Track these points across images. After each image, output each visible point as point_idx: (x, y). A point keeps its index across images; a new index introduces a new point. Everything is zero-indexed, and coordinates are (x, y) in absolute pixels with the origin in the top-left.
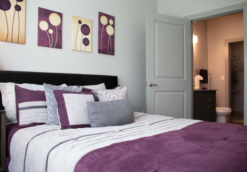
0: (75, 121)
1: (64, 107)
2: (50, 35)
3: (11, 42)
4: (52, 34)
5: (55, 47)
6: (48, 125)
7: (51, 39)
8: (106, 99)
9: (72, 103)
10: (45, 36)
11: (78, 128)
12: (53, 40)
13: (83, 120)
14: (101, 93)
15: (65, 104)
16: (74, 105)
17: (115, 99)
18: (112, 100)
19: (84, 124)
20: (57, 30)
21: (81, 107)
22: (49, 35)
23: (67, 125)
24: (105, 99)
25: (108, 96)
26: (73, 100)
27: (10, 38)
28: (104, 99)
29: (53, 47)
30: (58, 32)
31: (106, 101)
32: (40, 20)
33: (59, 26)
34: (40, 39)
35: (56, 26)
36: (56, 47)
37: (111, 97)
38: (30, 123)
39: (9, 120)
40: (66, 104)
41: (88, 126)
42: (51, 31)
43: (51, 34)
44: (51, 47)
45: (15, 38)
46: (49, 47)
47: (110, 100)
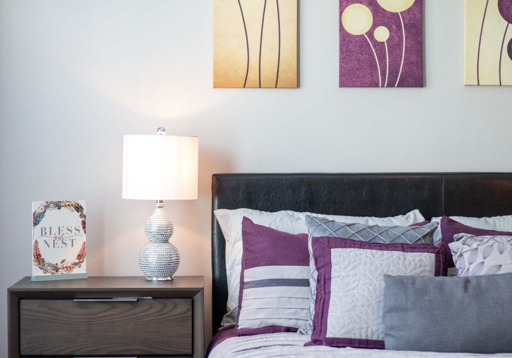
0: (344, 327)
1: (326, 286)
2: (379, 45)
3: (259, 86)
4: (387, 41)
5: (399, 83)
6: (302, 333)
7: (382, 58)
8: (471, 270)
9: (349, 276)
10: (362, 55)
11: (344, 347)
12: (389, 61)
13: (367, 328)
14: (458, 249)
15: (330, 279)
16: (354, 282)
17: (502, 271)
18: (490, 273)
19: (369, 338)
20: (404, 24)
21: (371, 289)
22: (375, 47)
23: (320, 335)
24: (468, 269)
25: (480, 259)
26: (354, 269)
27: (253, 75)
28: (465, 270)
29: (391, 85)
30: (406, 32)
31: (470, 275)
32: (344, 3)
33: (409, 10)
34: (346, 66)
35: (401, 13)
36: (401, 85)
37: (490, 263)
38: (262, 326)
39: (231, 313)
40: (334, 278)
41: (379, 345)
42: (382, 34)
43: (383, 43)
44: (383, 86)
45: (269, 72)
46: (376, 85)
47: (483, 273)
